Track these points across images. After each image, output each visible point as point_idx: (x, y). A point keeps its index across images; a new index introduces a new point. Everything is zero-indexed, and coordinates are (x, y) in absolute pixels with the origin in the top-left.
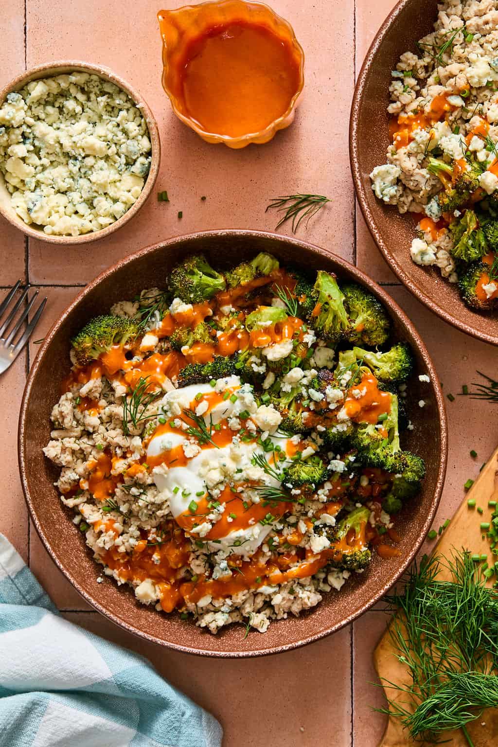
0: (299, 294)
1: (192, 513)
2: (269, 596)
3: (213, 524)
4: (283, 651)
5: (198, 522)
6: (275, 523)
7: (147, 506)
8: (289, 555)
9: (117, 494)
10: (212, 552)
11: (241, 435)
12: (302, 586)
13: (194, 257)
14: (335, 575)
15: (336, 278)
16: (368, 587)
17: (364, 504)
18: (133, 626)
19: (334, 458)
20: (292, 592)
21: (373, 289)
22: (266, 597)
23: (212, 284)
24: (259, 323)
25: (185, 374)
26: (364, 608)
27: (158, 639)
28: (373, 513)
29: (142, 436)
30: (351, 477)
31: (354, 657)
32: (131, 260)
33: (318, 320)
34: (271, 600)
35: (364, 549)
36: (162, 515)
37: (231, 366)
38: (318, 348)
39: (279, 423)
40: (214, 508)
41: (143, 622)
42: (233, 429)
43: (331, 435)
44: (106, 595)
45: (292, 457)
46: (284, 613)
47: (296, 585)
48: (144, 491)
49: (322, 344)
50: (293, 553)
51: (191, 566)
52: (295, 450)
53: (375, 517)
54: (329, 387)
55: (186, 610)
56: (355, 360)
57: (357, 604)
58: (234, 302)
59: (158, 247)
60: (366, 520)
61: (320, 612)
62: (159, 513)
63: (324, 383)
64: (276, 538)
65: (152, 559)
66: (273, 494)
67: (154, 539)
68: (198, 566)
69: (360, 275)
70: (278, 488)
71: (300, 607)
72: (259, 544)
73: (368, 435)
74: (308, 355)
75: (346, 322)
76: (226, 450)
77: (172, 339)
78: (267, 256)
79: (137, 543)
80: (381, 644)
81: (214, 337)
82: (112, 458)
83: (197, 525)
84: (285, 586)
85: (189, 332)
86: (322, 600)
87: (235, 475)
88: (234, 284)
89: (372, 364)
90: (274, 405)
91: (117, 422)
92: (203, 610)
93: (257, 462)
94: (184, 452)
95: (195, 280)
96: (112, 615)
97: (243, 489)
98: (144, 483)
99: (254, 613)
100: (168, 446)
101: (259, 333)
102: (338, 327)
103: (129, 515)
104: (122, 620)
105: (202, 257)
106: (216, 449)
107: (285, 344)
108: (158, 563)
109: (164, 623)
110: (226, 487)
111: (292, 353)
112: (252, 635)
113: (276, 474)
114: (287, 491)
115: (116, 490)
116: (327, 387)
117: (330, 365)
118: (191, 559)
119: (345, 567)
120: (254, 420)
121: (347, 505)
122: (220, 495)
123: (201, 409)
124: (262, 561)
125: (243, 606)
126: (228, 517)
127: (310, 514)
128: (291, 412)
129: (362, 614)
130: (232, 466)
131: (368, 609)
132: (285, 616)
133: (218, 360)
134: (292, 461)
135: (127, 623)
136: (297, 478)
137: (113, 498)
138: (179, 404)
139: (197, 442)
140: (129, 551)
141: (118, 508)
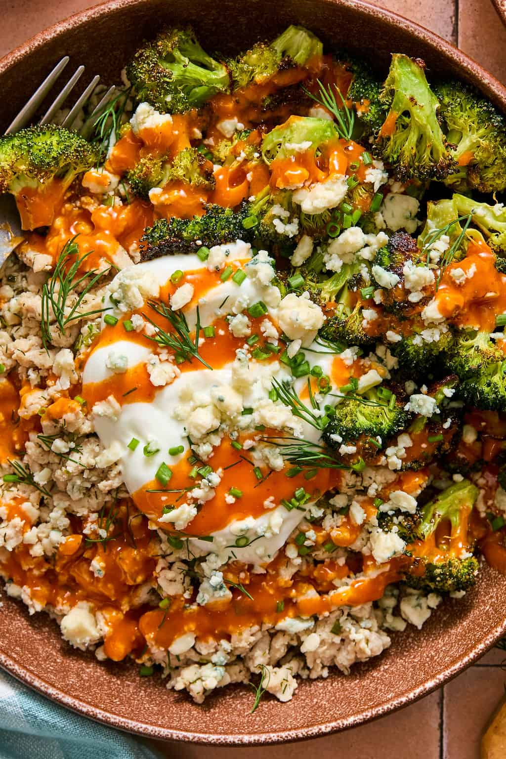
0: (357, 99)
1: (163, 486)
2: (298, 636)
3: (199, 507)
4: (321, 735)
5: (173, 504)
6: (310, 506)
7: (82, 472)
8: (332, 565)
9: (29, 452)
10: (197, 556)
11: (252, 346)
12: (357, 620)
13: (176, 31)
14: (414, 601)
15: (424, 67)
16: (473, 622)
17: (467, 476)
18: (53, 686)
19: (417, 391)
20: (337, 630)
21: (488, 89)
22: (292, 640)
23: (205, 80)
24: (288, 146)
25: (152, 237)
26: (466, 659)
27: (98, 711)
28: (482, 492)
29: (74, 348)
30: (447, 425)
31: (445, 749)
32: (58, 32)
33: (391, 143)
34: (301, 643)
35: (466, 555)
36: (108, 488)
37: (235, 224)
38: (389, 195)
39: (320, 326)
40: (200, 477)
41: (72, 679)
42: (235, 336)
43: (411, 350)
44: (7, 632)
45: (341, 386)
46: (323, 667)
47: (345, 617)
48: (77, 445)
49: (397, 187)
50: (341, 561)
51: (159, 580)
52: (347, 375)
53: (486, 499)
54: (408, 263)
55: (150, 659)
56: (456, 217)
57: (454, 652)
58: (241, 114)
59: (107, 10)
60: (469, 505)
61: (386, 667)
62: (103, 485)
63: (399, 257)
64: (311, 534)
65: (91, 569)
66: (306, 454)
67: (95, 532)
68: (171, 581)
69: (467, 63)
70: (316, 443)
71: (352, 657)
72: (282, 544)
73: (478, 349)
74: (374, 206)
75: (441, 148)
76: (224, 374)
77: (133, 175)
78: (301, 32)
79: (63, 540)
80: (494, 724)
81: (208, 175)
82: (20, 388)
83: (170, 508)
84: (326, 619)
85: (164, 163)
86: (391, 646)
87: (240, 418)
88: (243, 80)
89: (486, 226)
90: (311, 294)
91: (32, 324)
92: (179, 660)
93: (279, 395)
94: (149, 375)
95: (176, 72)
96: (16, 667)
97: (254, 444)
98: (77, 431)
99: (270, 668)
100: (120, 364)
101: (288, 164)
102: (426, 156)
103: (51, 490)
104: (37, 676)
105: (189, 32)
106: (207, 371)
107: (334, 183)
108: (101, 576)
109: (110, 682)
110: (222, 440)
111: (344, 201)
112: (265, 706)
113: (313, 416)
114: (331, 447)
115: (27, 444)
116: (405, 263)
117: (412, 226)
118: (158, 569)
119: (432, 586)
120: (276, 319)
121: (437, 477)
122: (212, 454)
123: (179, 300)
124: (286, 575)
125: (250, 654)
126: (226, 495)
127: (372, 492)
128: (341, 307)
129: (462, 670)
130: (235, 402)
131: (472, 663)
132: (325, 673)
133: (212, 214)
134: (343, 395)
135: (43, 680)
136: (350, 425)
137: (22, 459)
138: (140, 288)
139: (173, 357)
140: (49, 554)
141: (31, 476)
